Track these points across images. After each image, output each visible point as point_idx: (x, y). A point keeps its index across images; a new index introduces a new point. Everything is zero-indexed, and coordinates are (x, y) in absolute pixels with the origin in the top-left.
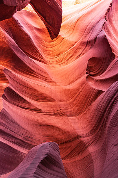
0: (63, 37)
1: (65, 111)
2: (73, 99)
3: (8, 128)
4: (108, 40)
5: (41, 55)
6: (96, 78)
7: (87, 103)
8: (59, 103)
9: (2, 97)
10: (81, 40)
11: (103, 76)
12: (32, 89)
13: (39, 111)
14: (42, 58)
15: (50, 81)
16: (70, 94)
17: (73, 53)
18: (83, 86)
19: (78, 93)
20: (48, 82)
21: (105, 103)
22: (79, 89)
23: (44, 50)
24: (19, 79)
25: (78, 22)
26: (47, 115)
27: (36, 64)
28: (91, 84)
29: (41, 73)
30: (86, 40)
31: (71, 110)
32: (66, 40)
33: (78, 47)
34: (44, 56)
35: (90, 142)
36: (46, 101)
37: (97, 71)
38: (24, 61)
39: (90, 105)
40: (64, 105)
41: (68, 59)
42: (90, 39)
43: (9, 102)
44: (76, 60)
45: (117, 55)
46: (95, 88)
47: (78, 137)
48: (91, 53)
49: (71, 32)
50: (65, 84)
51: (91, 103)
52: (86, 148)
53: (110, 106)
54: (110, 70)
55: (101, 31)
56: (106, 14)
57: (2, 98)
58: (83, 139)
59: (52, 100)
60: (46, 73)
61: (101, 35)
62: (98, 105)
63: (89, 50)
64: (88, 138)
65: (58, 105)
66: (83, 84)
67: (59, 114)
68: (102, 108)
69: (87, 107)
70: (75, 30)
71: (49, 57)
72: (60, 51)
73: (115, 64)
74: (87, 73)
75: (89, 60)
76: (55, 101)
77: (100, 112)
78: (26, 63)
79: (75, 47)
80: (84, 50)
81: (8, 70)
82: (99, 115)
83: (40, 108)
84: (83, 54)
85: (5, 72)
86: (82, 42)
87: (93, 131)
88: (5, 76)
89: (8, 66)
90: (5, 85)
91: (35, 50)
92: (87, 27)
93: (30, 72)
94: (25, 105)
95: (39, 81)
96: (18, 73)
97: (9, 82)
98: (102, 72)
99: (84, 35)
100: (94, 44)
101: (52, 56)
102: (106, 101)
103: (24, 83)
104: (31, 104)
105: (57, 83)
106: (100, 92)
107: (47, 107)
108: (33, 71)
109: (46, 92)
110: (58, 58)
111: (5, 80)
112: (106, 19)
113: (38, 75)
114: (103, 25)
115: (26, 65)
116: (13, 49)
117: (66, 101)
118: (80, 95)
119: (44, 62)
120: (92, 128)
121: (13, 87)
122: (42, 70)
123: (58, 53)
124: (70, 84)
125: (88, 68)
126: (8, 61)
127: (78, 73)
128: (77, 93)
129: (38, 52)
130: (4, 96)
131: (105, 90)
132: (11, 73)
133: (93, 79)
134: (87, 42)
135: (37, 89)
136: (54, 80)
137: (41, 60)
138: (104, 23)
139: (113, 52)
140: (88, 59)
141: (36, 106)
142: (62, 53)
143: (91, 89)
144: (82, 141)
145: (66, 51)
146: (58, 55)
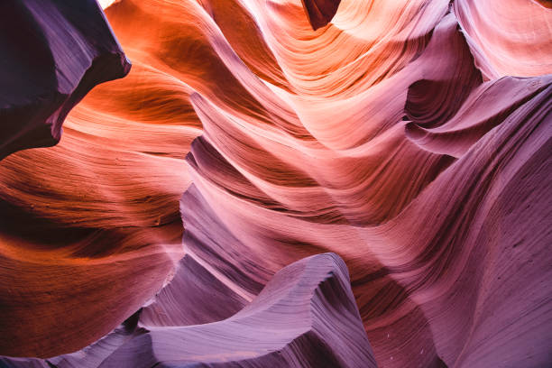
0: (342, 28)
1: (343, 211)
2: (366, 183)
5: (280, 69)
8: (329, 191)
9: (186, 158)
10: (388, 38)
11: (452, 126)
12: (259, 150)
13: (275, 207)
14: (283, 78)
15: (303, 135)
16: (360, 170)
17: (366, 69)
18: (398, 149)
19: (380, 169)
22: (386, 156)
24: (225, 122)
26: (298, 217)
27: (268, 89)
30: (403, 37)
32: (348, 36)
33: (381, 55)
35: (415, 282)
39: (417, 195)
40: (342, 197)
41: (351, 85)
43: (203, 175)
44: (373, 87)
45: (487, 76)
46: (430, 151)
47: (385, 271)
48: (414, 70)
49: (360, 18)
50: (347, 146)
52: (406, 295)
53: (486, 179)
54: (469, 110)
55: (447, 14)
57: (185, 161)
58: (395, 276)
59: (309, 182)
60: (293, 114)
61: (445, 24)
62: (444, 190)
63: (410, 62)
64: (411, 273)
66: (396, 143)
67: (329, 217)
70: (371, 14)
71: (301, 77)
72: (330, 63)
73: (484, 96)
74: (405, 119)
75: (410, 87)
76: (317, 185)
78: (244, 85)
79: (371, 55)
80: (396, 61)
81: (200, 97)
82: (447, 212)
83: (276, 198)
84: (394, 73)
85: (194, 101)
86: (389, 43)
87: (423, 258)
88: (193, 111)
89: (200, 89)
90: (196, 132)
92: (405, 6)
93: (256, 110)
94: (240, 188)
95: (275, 132)
96: (223, 108)
97: (200, 126)
98: (445, 118)
99: (399, 25)
100: (426, 46)
101: (309, 75)
104: (254, 186)
105: (321, 143)
106: (446, 161)
107: (299, 198)
108: (262, 106)
110: (326, 80)
111: (195, 121)
113: (271, 116)
115: (243, 88)
116: (215, 47)
117: (346, 187)
119: (286, 87)
120: (422, 249)
121: (213, 141)
122: (282, 105)
123: (324, 67)
124: (354, 147)
125: (409, 106)
126: (199, 77)
127: (379, 117)
128: (377, 167)
129: (274, 61)
130: (189, 157)
132: (207, 104)
133: (425, 133)
134: (406, 41)
136: (312, 132)
137: (281, 81)
139: (478, 67)
141: (269, 194)
142: (335, 68)
143: (420, 155)
144: (394, 282)
145: (347, 63)
146: (323, 73)
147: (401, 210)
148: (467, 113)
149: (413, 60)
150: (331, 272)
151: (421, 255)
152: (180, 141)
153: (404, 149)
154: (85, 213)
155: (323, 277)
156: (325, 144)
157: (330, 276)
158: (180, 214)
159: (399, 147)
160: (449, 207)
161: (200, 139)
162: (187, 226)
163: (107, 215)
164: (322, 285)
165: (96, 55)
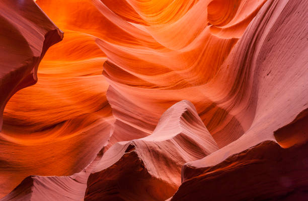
1: (188, 80)
2: (196, 63)
3: (122, 107)
5: (138, 14)
13: (153, 87)
14: (140, 19)
15: (158, 47)
19: (201, 54)
20: (156, 49)
21: (244, 48)
23: (139, 6)
26: (166, 89)
27: (134, 27)
34: (142, 15)
35: (230, 106)
37: (223, 19)
38: (119, 26)
39: (222, 63)
40: (185, 74)
41: (177, 13)
44: (188, 11)
46: (225, 38)
47: (214, 105)
52: (227, 113)
53: (253, 47)
54: (242, 10)
57: (102, 75)
58: (220, 105)
59: (166, 70)
60: (150, 37)
62: (235, 57)
64: (228, 102)
65: (175, 75)
66: (206, 39)
67: (181, 85)
68: (241, 56)
71: (149, 15)
72: (163, 3)
74: (209, 24)
75: (208, 6)
76: (171, 71)
78: (121, 28)
82: (238, 68)
83: (152, 82)
85: (98, 43)
87: (232, 92)
88: (99, 48)
90: (103, 59)
91: (129, 8)
93: (130, 40)
94: (134, 82)
96: (114, 43)
97: (105, 56)
98: (230, 18)
103: (126, 54)
104: (140, 79)
108: (133, 37)
110: (163, 13)
111: (101, 54)
113: (139, 41)
115: (121, 30)
116: (100, 11)
119: (143, 23)
120: (230, 89)
121: (112, 60)
122: (144, 34)
125: (210, 17)
129: (133, 10)
130: (104, 73)
131: (240, 37)
133: (220, 29)
135: (145, 59)
136: (163, 44)
137: (139, 21)
140: (208, 4)
141: (148, 81)
142: (166, 5)
143: (220, 42)
144: (220, 108)
146: (160, 10)
147: (216, 73)
148: (241, 13)
150: (186, 109)
151: (231, 91)
152: (96, 66)
154: (60, 114)
155: (183, 111)
156: (171, 48)
157: (186, 110)
158: (108, 101)
159: (208, 41)
160: (239, 65)
161: (107, 62)
162: (113, 106)
163: (71, 112)
164: (183, 115)
165: (46, 33)
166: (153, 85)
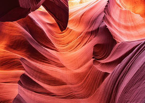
0: (71, 28)
1: (76, 93)
2: (82, 82)
4: (109, 29)
5: (53, 44)
6: (102, 61)
7: (96, 85)
8: (70, 86)
9: (18, 83)
10: (86, 31)
11: (108, 60)
12: (46, 74)
13: (52, 95)
14: (54, 47)
15: (61, 66)
16: (80, 77)
17: (80, 41)
18: (91, 69)
20: (59, 67)
22: (88, 73)
23: (56, 40)
24: (33, 66)
25: (83, 16)
27: (48, 52)
28: (98, 67)
29: (53, 59)
30: (91, 30)
31: (82, 92)
32: (74, 31)
33: (84, 36)
34: (55, 45)
36: (58, 85)
37: (102, 55)
38: (39, 51)
39: (98, 87)
40: (75, 88)
41: (76, 47)
42: (94, 29)
43: (24, 87)
44: (83, 47)
45: (118, 41)
46: (101, 71)
48: (95, 40)
49: (77, 25)
50: (75, 68)
51: (99, 85)
53: (116, 88)
55: (102, 22)
56: (105, 9)
59: (63, 84)
60: (58, 59)
61: (102, 25)
63: (94, 38)
65: (69, 88)
66: (90, 67)
68: (109, 90)
69: (96, 89)
70: (80, 23)
71: (60, 46)
72: (69, 40)
73: (117, 49)
74: (93, 58)
76: (66, 84)
77: (108, 93)
79: (81, 36)
80: (89, 38)
81: (24, 59)
83: (52, 91)
84: (89, 41)
85: (21, 61)
86: (87, 32)
88: (21, 64)
89: (25, 56)
90: (22, 72)
91: (48, 40)
92: (90, 20)
93: (44, 60)
94: (39, 90)
95: (51, 66)
97: (24, 70)
98: (106, 56)
99: (89, 26)
100: (98, 32)
101: (63, 45)
102: (111, 83)
103: (39, 69)
104: (44, 88)
105: (68, 68)
106: (106, 74)
107: (59, 90)
108: (46, 58)
109: (58, 77)
110: (68, 46)
111: (22, 68)
112: (105, 13)
113: (50, 61)
114: (104, 18)
115: (40, 53)
116: (29, 41)
117: (76, 84)
118: (89, 77)
119: (55, 50)
121: (28, 74)
122: (54, 57)
123: (67, 42)
124: (79, 68)
125: (94, 53)
126: (24, 51)
127: (85, 58)
128: (86, 76)
129: (51, 42)
130: (19, 82)
131: (110, 72)
132: (27, 61)
135: (50, 74)
136: (64, 65)
137: (53, 48)
138: (104, 16)
139: (114, 39)
140: (94, 46)
141: (49, 90)
143: (98, 72)
145: (74, 40)
146: (67, 44)
147: (94, 92)
149: (94, 37)
152: (15, 76)
153: (93, 70)
161: (24, 75)
166: (52, 93)
